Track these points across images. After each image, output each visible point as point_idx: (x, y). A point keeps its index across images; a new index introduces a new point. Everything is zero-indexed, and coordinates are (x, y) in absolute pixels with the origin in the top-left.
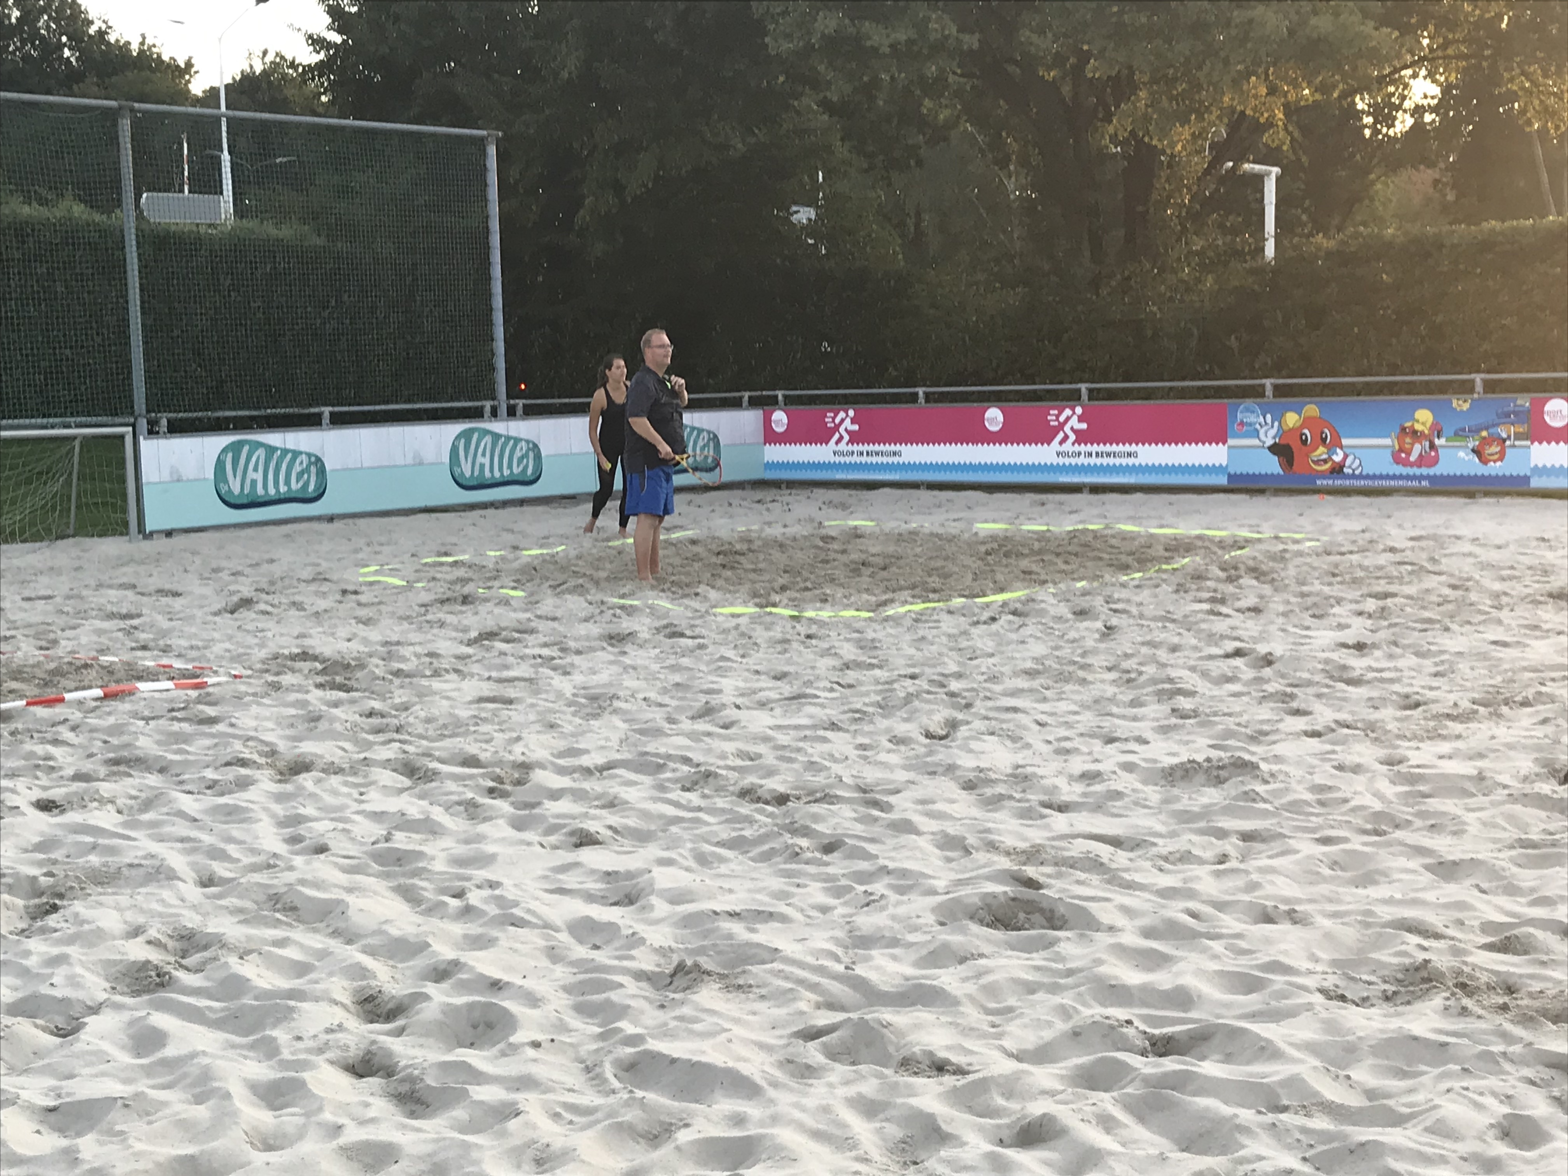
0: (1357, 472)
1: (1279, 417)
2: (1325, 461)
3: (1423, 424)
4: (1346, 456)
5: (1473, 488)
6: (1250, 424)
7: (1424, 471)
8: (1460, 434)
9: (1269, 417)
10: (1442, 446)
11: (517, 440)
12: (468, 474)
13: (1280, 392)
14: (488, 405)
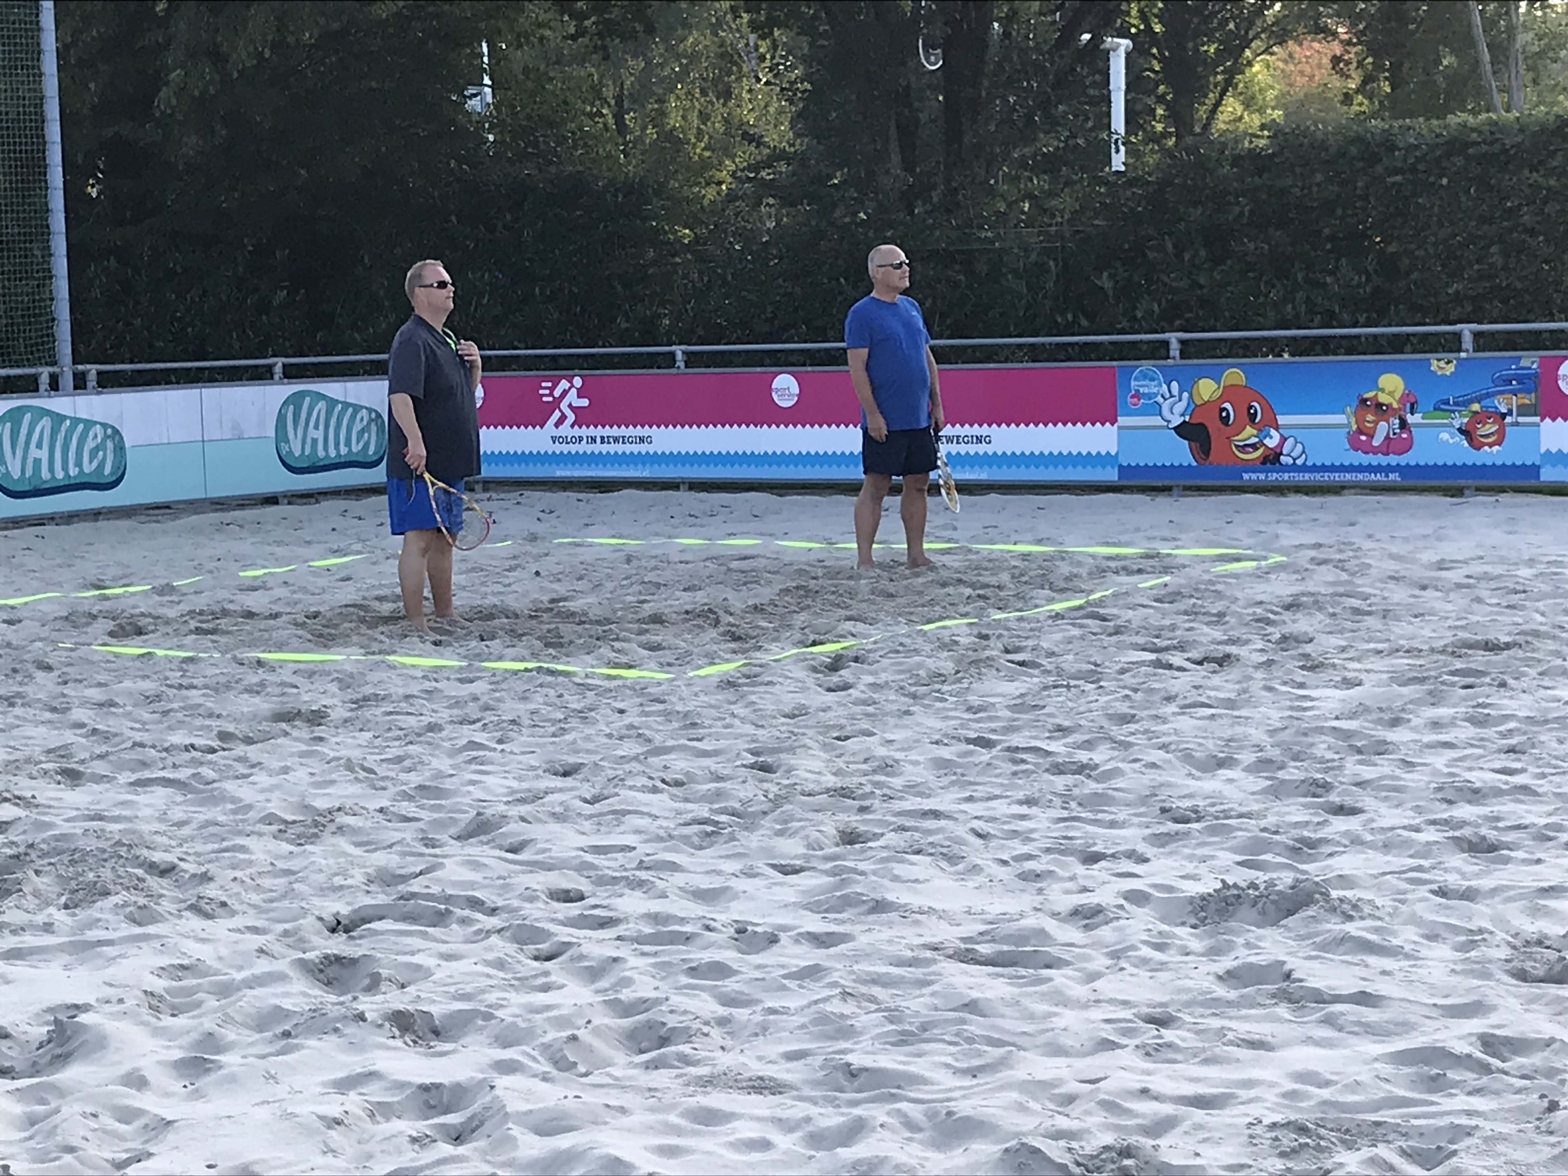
0: (1299, 462)
1: (1188, 386)
2: (1254, 447)
3: (1391, 394)
4: (1284, 439)
5: (1462, 482)
6: (1149, 396)
7: (1393, 460)
8: (1442, 407)
9: (1175, 385)
10: (1418, 425)
11: (89, 424)
12: (16, 474)
13: (1188, 350)
14: (44, 373)
